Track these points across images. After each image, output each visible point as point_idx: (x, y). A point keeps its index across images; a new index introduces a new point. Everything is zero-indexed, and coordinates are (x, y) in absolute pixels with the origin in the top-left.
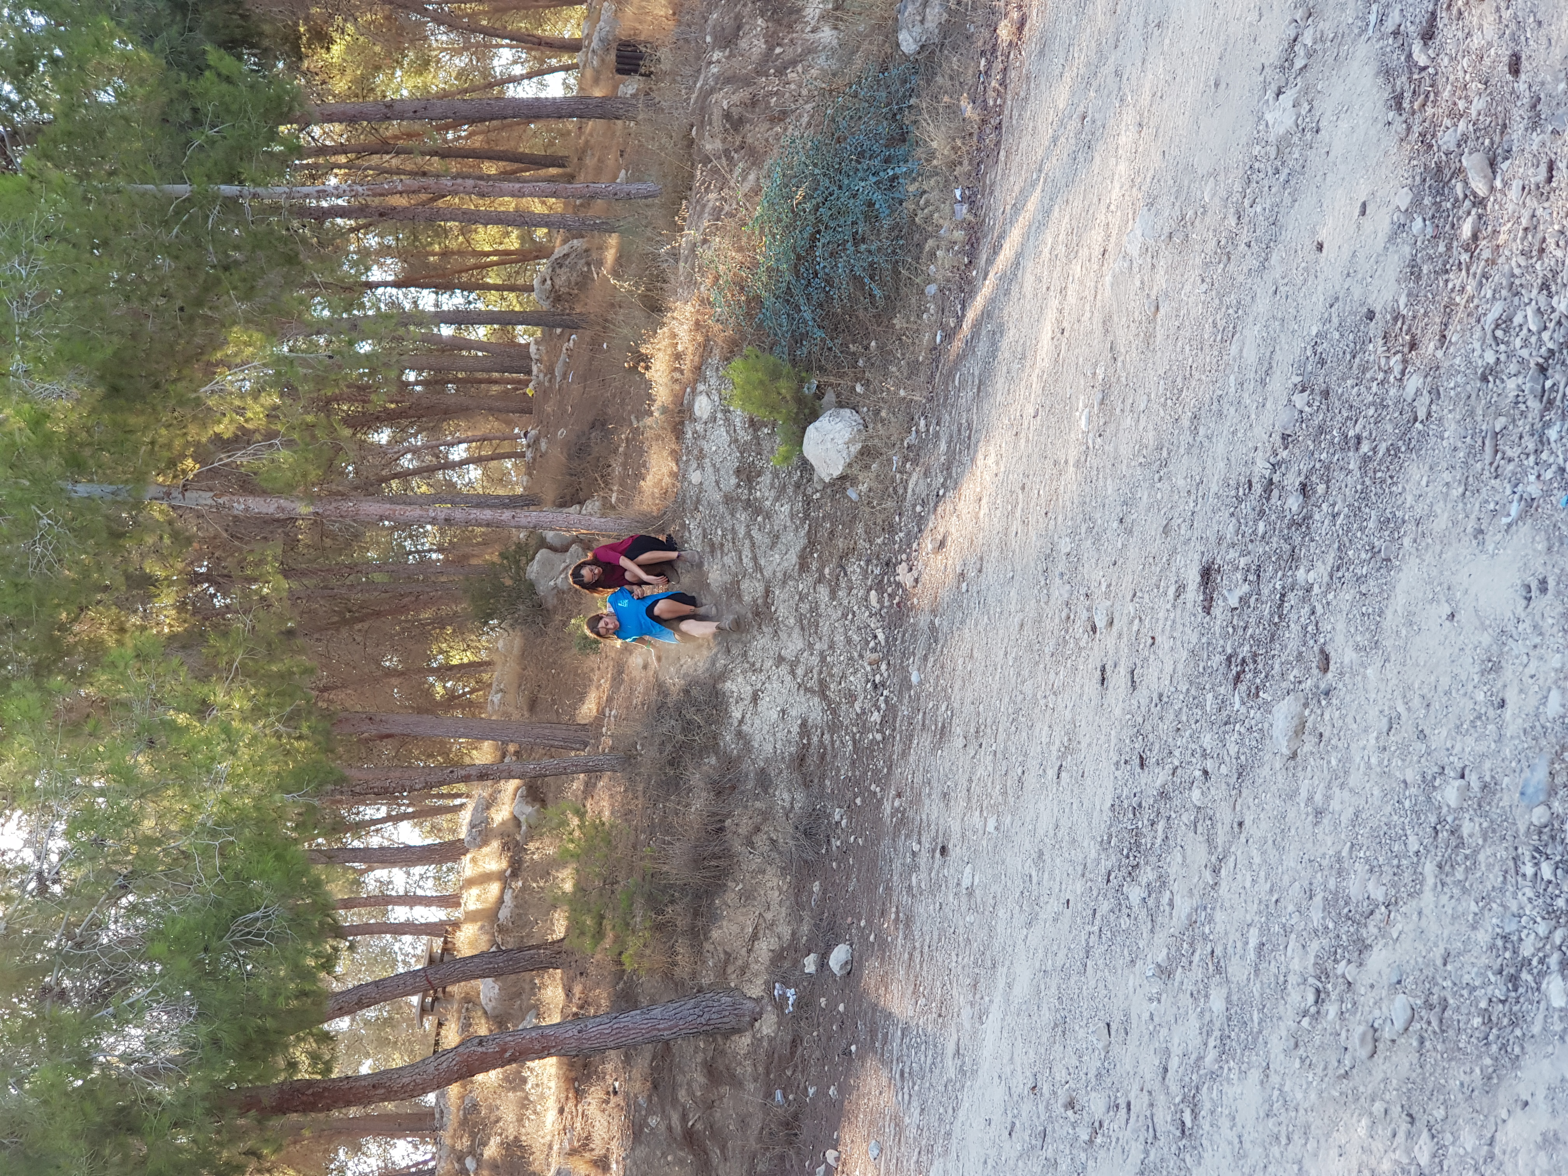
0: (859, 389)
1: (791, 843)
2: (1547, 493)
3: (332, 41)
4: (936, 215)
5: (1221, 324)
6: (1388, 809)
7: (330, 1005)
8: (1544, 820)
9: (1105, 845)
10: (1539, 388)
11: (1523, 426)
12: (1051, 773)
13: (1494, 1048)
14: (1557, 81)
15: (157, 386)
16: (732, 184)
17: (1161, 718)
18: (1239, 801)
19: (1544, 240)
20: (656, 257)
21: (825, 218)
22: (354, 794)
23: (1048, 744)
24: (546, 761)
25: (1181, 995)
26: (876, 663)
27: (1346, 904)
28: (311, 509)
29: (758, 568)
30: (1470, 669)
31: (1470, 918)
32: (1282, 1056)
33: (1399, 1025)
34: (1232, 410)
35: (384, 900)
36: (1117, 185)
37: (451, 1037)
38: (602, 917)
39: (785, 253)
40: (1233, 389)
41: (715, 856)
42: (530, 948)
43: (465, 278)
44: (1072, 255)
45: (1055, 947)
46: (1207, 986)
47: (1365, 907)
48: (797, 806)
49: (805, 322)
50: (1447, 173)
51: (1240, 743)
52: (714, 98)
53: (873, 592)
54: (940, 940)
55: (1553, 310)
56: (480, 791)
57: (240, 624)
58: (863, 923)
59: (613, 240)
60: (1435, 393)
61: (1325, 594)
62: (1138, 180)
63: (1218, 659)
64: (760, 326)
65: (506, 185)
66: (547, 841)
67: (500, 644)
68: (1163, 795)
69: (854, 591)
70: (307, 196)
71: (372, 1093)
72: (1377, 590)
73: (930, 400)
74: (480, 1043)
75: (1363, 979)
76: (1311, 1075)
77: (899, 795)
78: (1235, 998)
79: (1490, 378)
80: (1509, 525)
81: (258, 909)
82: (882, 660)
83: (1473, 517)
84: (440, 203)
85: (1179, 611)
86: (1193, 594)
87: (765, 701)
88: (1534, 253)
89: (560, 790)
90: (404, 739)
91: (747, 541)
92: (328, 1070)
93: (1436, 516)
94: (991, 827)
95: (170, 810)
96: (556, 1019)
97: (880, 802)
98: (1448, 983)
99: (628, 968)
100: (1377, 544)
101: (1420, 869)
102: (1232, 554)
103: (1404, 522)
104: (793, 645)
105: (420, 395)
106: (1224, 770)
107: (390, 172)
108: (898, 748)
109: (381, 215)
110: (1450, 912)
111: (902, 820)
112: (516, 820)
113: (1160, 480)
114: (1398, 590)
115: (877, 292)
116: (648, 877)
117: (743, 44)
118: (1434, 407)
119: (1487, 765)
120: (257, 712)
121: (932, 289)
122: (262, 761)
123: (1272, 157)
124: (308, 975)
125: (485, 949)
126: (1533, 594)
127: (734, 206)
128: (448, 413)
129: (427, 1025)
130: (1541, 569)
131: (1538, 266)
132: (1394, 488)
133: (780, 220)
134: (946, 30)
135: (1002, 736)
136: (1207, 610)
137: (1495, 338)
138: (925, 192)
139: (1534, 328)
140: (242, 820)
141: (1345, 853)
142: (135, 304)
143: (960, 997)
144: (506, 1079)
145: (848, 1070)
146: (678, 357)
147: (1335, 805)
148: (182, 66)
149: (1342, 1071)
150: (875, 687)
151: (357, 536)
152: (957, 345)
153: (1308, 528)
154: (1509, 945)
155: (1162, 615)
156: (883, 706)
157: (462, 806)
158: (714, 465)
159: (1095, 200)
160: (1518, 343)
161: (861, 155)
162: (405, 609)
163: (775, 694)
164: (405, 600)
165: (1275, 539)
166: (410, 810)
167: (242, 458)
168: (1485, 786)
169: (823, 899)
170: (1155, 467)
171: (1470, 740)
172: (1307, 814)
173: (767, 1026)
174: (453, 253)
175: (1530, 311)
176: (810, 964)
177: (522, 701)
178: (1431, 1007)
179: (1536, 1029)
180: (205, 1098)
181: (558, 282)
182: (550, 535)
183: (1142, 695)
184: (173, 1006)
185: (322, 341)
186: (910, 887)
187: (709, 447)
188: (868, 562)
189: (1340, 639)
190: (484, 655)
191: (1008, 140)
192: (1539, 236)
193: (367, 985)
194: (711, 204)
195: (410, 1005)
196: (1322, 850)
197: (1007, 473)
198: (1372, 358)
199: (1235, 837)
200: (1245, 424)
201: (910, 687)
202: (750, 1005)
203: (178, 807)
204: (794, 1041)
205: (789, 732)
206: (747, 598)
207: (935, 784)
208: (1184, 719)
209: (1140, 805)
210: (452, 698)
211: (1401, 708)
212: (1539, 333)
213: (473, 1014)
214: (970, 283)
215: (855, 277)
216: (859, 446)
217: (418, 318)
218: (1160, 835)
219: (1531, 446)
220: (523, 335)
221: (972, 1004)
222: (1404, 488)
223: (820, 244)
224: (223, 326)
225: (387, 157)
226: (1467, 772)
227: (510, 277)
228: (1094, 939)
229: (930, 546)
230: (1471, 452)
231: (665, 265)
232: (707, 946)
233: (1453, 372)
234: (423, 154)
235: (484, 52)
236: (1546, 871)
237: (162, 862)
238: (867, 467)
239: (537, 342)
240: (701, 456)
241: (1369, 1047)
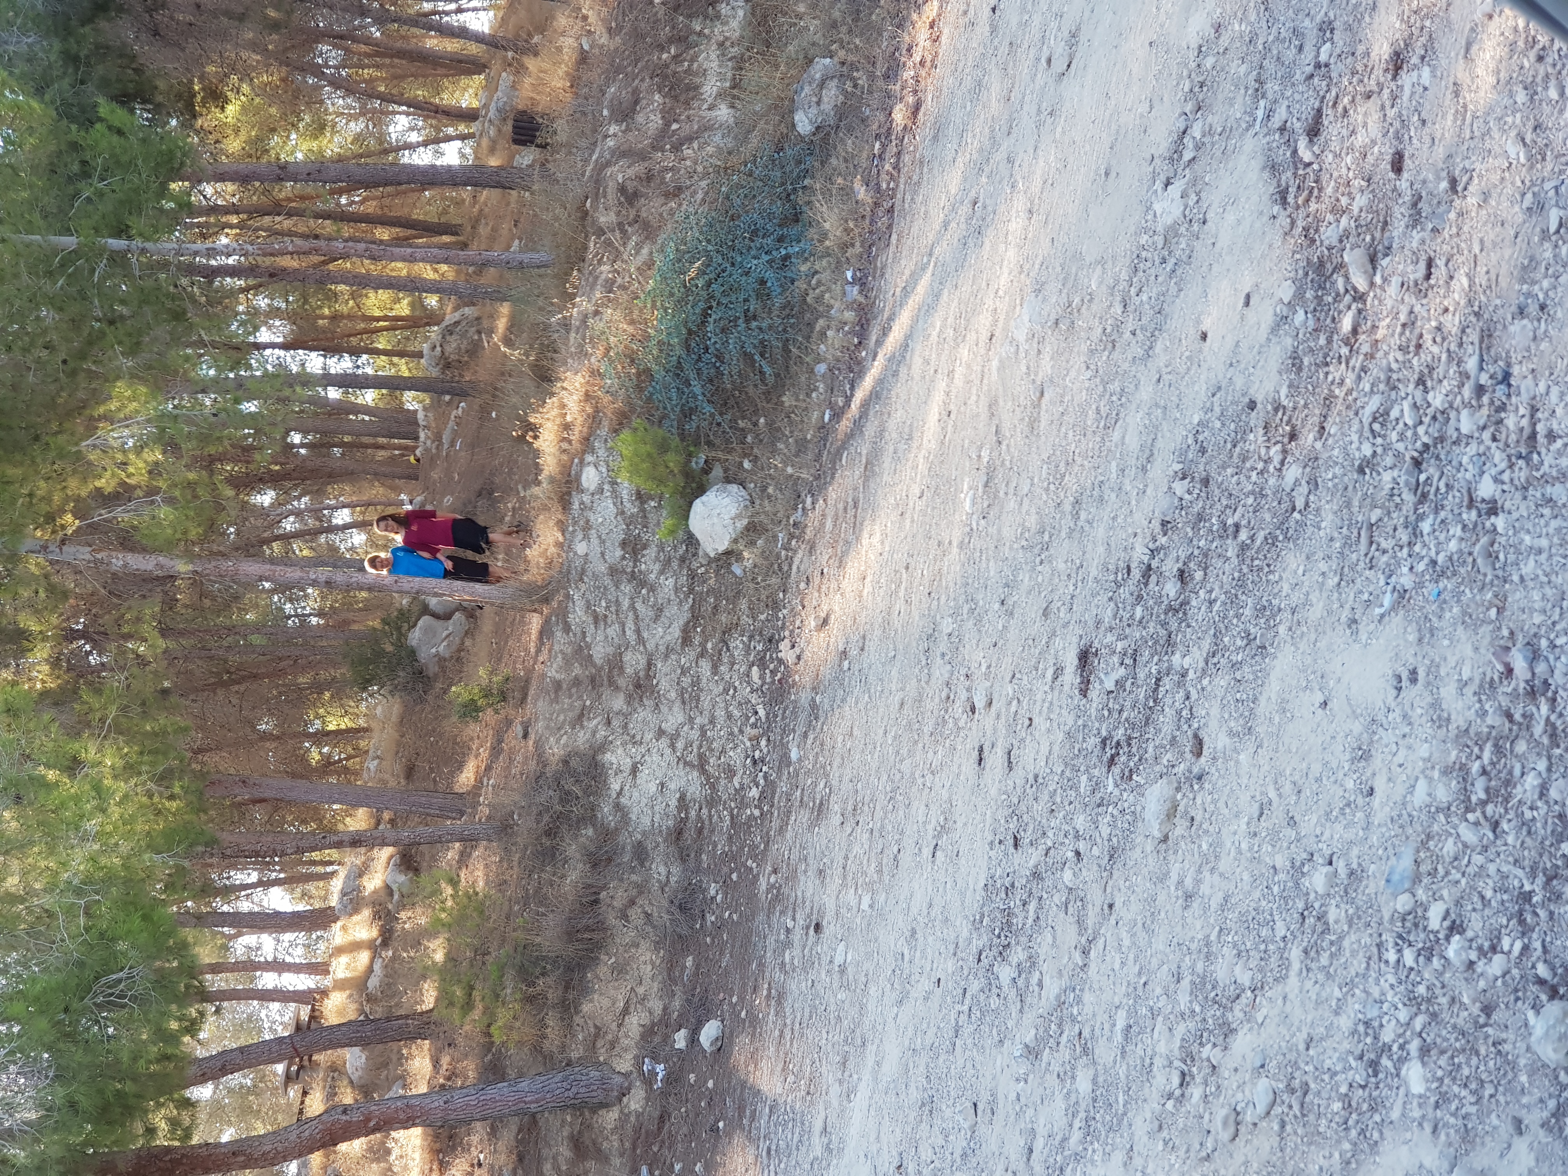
0: (747, 465)
1: (666, 917)
2: (1419, 585)
3: (227, 101)
4: (827, 296)
5: (1104, 411)
6: (1257, 894)
7: (192, 1071)
8: (1408, 908)
9: (977, 924)
10: (1413, 481)
11: (1397, 518)
12: (927, 852)
13: (1354, 1133)
14: (1439, 179)
15: (37, 438)
16: (625, 257)
17: (1036, 799)
18: (1110, 883)
19: (1421, 336)
20: (547, 327)
21: (717, 294)
22: (224, 856)
23: (925, 823)
24: (421, 829)
25: (1048, 1076)
26: (756, 739)
27: (1214, 988)
28: (190, 567)
29: (641, 640)
30: (1341, 756)
31: (1334, 1004)
32: (1145, 1139)
33: (1261, 1109)
34: (1113, 496)
35: (250, 966)
36: (1006, 270)
37: (316, 1105)
38: (472, 988)
39: (677, 327)
40: (1114, 475)
41: (588, 929)
42: (399, 1018)
43: (354, 340)
44: (960, 339)
45: (925, 1025)
46: (1073, 1068)
47: (1232, 991)
48: (673, 879)
49: (695, 397)
50: (1329, 267)
51: (1112, 825)
52: (609, 171)
53: (755, 668)
54: (811, 1017)
55: (1429, 405)
56: (353, 858)
57: (116, 681)
58: (735, 999)
59: (505, 309)
60: (1314, 483)
61: (1200, 679)
62: (1027, 267)
63: (1093, 741)
64: (649, 399)
65: (397, 250)
66: (419, 910)
67: (379, 710)
68: (1036, 875)
69: (736, 667)
70: (196, 253)
71: (232, 1160)
72: (1251, 677)
73: (818, 478)
74: (345, 1112)
75: (1227, 1064)
76: (1173, 1158)
77: (775, 871)
78: (1101, 1079)
79: (1367, 471)
80: (1382, 616)
81: (122, 969)
82: (762, 736)
83: (1347, 607)
84: (331, 267)
85: (1056, 693)
86: (1071, 677)
87: (644, 775)
88: (1412, 349)
89: (434, 858)
90: (277, 804)
91: (631, 614)
92: (188, 1135)
93: (1311, 605)
94: (865, 906)
95: (34, 867)
96: (423, 1089)
97: (756, 878)
98: (1309, 1068)
99: (497, 1040)
100: (1253, 631)
101: (1286, 955)
102: (1110, 638)
103: (1280, 610)
104: (674, 718)
105: (304, 459)
106: (1096, 851)
107: (282, 234)
108: (775, 824)
109: (272, 275)
110: (1314, 997)
111: (777, 897)
112: (388, 889)
113: (1041, 563)
114: (1273, 677)
115: (767, 370)
116: (520, 949)
117: (640, 118)
118: (1312, 498)
119: (1355, 851)
120: (129, 770)
121: (821, 368)
122: (132, 819)
123: (1160, 246)
124: (173, 1039)
125: (353, 1018)
126: (1403, 684)
127: (627, 279)
128: (333, 476)
129: (292, 1094)
130: (1411, 660)
131: (1415, 361)
132: (1271, 577)
133: (672, 295)
134: (842, 112)
135: (879, 814)
136: (1084, 693)
137: (1372, 431)
138: (816, 272)
139: (1410, 423)
140: (110, 879)
141: (1213, 938)
142: (17, 354)
143: (829, 1075)
144: (370, 1149)
145: (715, 1146)
146: (567, 427)
147: (1205, 889)
148: (72, 119)
149: (1204, 1154)
150: (755, 762)
151: (236, 598)
152: (845, 425)
153: (1185, 614)
154: (1370, 1031)
155: (1039, 696)
156: (762, 782)
157: (333, 873)
158: (600, 537)
159: (984, 284)
160: (1394, 436)
161: (755, 233)
162: (283, 672)
163: (654, 766)
164: (283, 664)
165: (1152, 624)
166: (282, 875)
167: (123, 515)
168: (1352, 873)
169: (696, 974)
170: (1036, 551)
171: (1338, 827)
172: (1177, 898)
173: (635, 1101)
174: (342, 317)
175: (1406, 405)
176: (680, 1040)
177: (398, 768)
178: (1293, 1091)
179: (1395, 1115)
180: (60, 1161)
181: (448, 349)
182: (433, 602)
183: (1018, 775)
184: (30, 1069)
185: (208, 402)
186: (783, 964)
187: (596, 519)
188: (751, 637)
189: (1213, 724)
190: (362, 722)
191: (900, 225)
192: (1417, 331)
193: (232, 1051)
194: (603, 276)
195: (275, 1074)
196: (1190, 934)
197: (892, 552)
198: (1252, 448)
199: (1105, 918)
200: (1125, 510)
201: (789, 764)
202: (618, 1079)
203: (43, 864)
204: (661, 1117)
205: (668, 805)
206: (629, 671)
207: (811, 861)
208: (1058, 800)
209: (1013, 885)
210: (327, 764)
211: (1272, 794)
212: (1415, 427)
213: (338, 1083)
214: (859, 363)
215: (745, 354)
216: (745, 522)
217: (305, 379)
218: (1032, 915)
219: (1405, 539)
220: (412, 401)
221: (840, 1082)
222: (1281, 578)
223: (711, 320)
224: (107, 380)
225: (278, 219)
226: (1335, 859)
227: (399, 342)
228: (963, 1018)
229: (813, 624)
230: (1347, 543)
231: (556, 335)
232: (577, 1019)
233: (1331, 463)
234: (317, 216)
235: (380, 118)
236: (1409, 956)
237: (25, 922)
238: (752, 543)
239: (425, 409)
240: (587, 527)
241: (1232, 1130)
